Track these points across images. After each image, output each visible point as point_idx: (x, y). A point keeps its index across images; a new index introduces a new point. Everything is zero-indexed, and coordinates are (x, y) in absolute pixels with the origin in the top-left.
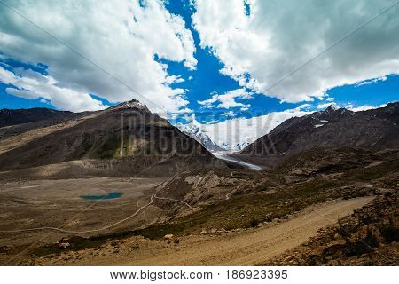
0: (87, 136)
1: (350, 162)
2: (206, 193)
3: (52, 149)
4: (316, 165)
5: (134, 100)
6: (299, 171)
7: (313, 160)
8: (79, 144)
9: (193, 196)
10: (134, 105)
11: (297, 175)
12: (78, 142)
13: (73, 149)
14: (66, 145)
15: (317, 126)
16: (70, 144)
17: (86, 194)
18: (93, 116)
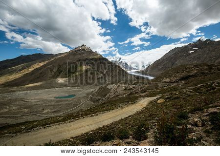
0: (59, 66)
1: (202, 73)
2: (117, 94)
3: (43, 74)
4: (179, 76)
5: (83, 45)
6: (168, 80)
7: (178, 73)
8: (56, 70)
9: (110, 95)
10: (83, 48)
11: (165, 82)
12: (55, 70)
13: (53, 74)
14: (49, 72)
15: (191, 52)
16: (51, 71)
17: (57, 96)
18: (63, 55)
